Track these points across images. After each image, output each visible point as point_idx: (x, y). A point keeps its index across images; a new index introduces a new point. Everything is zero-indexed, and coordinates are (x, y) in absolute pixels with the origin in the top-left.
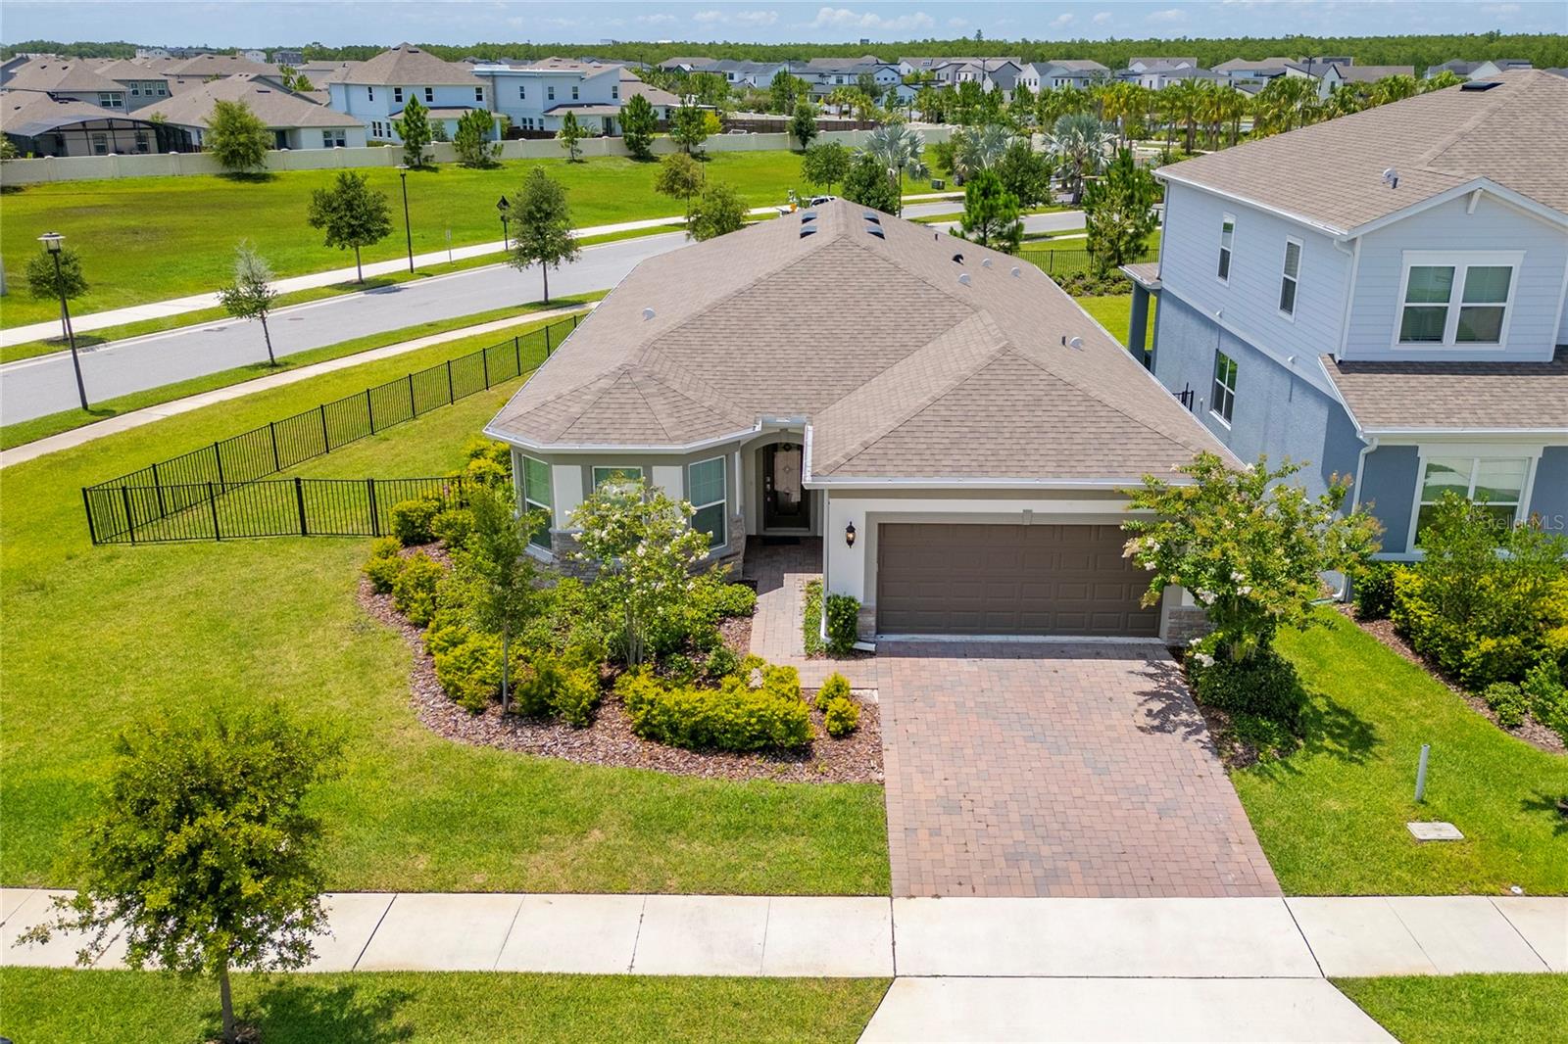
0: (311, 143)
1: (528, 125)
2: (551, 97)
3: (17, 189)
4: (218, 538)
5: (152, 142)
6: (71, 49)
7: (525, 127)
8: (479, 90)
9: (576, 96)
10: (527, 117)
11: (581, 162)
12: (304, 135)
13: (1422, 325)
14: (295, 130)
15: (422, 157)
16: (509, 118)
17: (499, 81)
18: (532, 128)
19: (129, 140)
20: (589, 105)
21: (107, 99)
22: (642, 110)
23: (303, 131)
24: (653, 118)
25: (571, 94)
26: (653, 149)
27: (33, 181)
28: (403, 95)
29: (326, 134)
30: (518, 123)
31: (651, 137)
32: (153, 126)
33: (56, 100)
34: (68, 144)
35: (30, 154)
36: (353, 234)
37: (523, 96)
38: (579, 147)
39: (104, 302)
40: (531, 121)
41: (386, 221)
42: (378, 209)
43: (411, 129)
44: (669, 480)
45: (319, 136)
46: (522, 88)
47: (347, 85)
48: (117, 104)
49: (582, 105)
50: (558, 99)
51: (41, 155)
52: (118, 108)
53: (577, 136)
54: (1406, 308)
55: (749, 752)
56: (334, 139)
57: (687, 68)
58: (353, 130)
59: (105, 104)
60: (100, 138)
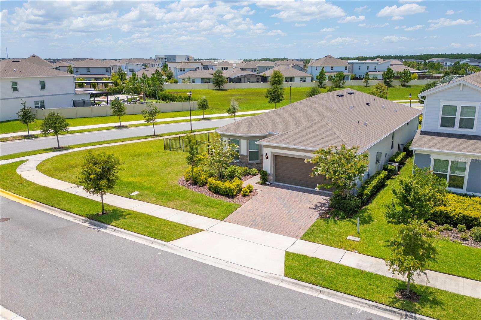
0: (297, 81)
1: (360, 77)
2: (368, 69)
3: (226, 90)
4: (183, 151)
5: (260, 80)
6: (272, 60)
7: (359, 77)
8: (346, 67)
9: (375, 69)
10: (360, 74)
11: (369, 87)
12: (295, 79)
13: (447, 122)
14: (294, 77)
15: (323, 85)
16: (355, 75)
17: (354, 65)
18: (361, 77)
19: (255, 79)
20: (379, 71)
21: (253, 70)
22: (390, 72)
23: (295, 78)
24: (393, 74)
25: (374, 68)
26: (392, 84)
27: (230, 88)
28: (333, 68)
29: (301, 79)
30: (358, 76)
31: (392, 80)
32: (261, 76)
33: (242, 70)
34: (242, 80)
35: (231, 82)
36: (274, 100)
37: (360, 69)
38: (368, 82)
39: (218, 112)
40: (361, 76)
41: (283, 97)
42: (280, 94)
43: (321, 77)
44: (243, 143)
45: (300, 78)
46: (360, 67)
47: (312, 66)
48: (255, 71)
49: (377, 71)
50: (370, 69)
51: (233, 83)
52: (255, 72)
53: (368, 80)
54: (442, 117)
55: (224, 195)
56: (303, 80)
57: (434, 61)
58: (308, 77)
59: (252, 71)
60: (249, 79)
